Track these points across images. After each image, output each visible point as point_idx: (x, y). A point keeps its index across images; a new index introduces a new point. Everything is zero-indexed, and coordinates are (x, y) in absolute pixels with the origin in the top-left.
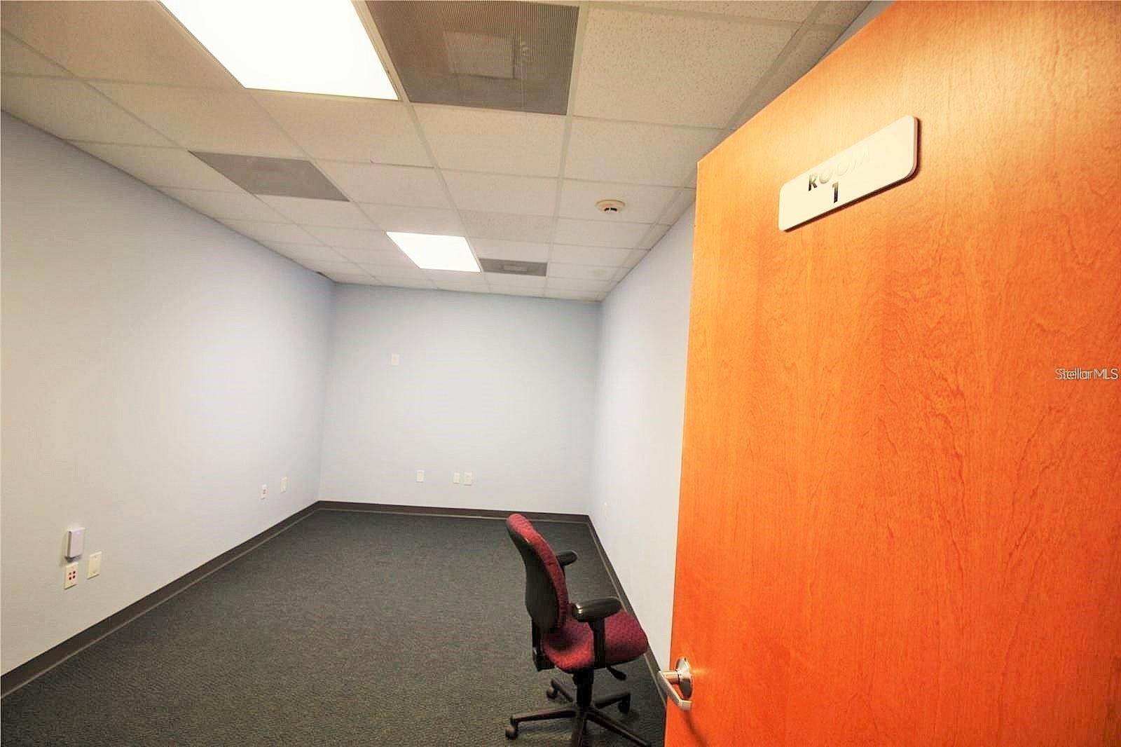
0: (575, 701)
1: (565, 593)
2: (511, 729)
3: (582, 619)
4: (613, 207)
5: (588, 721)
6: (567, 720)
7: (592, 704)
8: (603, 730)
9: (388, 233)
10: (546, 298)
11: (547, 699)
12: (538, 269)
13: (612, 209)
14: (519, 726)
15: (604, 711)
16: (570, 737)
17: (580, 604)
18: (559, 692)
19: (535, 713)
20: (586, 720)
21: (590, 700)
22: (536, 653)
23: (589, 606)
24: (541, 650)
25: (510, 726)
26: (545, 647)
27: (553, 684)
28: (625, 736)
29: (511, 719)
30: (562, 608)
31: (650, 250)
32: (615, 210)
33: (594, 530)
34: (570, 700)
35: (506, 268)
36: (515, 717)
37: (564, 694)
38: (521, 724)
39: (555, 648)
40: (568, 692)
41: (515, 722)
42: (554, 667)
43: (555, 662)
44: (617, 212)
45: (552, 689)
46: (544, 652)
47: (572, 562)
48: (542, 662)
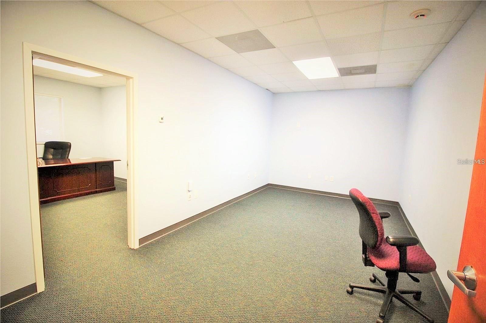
0: (386, 286)
1: (382, 230)
2: (350, 290)
3: (393, 244)
4: (421, 14)
5: (393, 298)
6: (381, 294)
7: (397, 290)
8: (403, 305)
9: (293, 62)
10: (376, 88)
11: (370, 282)
12: (371, 70)
13: (421, 15)
14: (354, 289)
15: (404, 296)
16: (382, 303)
17: (391, 236)
18: (377, 280)
19: (363, 286)
20: (392, 297)
21: (395, 288)
22: (364, 257)
23: (396, 239)
24: (367, 256)
25: (350, 288)
26: (370, 255)
27: (374, 276)
28: (417, 311)
29: (350, 285)
30: (380, 237)
31: (448, 43)
32: (423, 15)
33: (402, 210)
34: (384, 285)
35: (352, 72)
36: (352, 284)
37: (379, 281)
38: (355, 289)
39: (375, 256)
40: (382, 281)
41: (352, 287)
42: (374, 266)
43: (375, 263)
44: (425, 17)
45: (373, 278)
46: (368, 258)
47: (387, 217)
48: (368, 262)
